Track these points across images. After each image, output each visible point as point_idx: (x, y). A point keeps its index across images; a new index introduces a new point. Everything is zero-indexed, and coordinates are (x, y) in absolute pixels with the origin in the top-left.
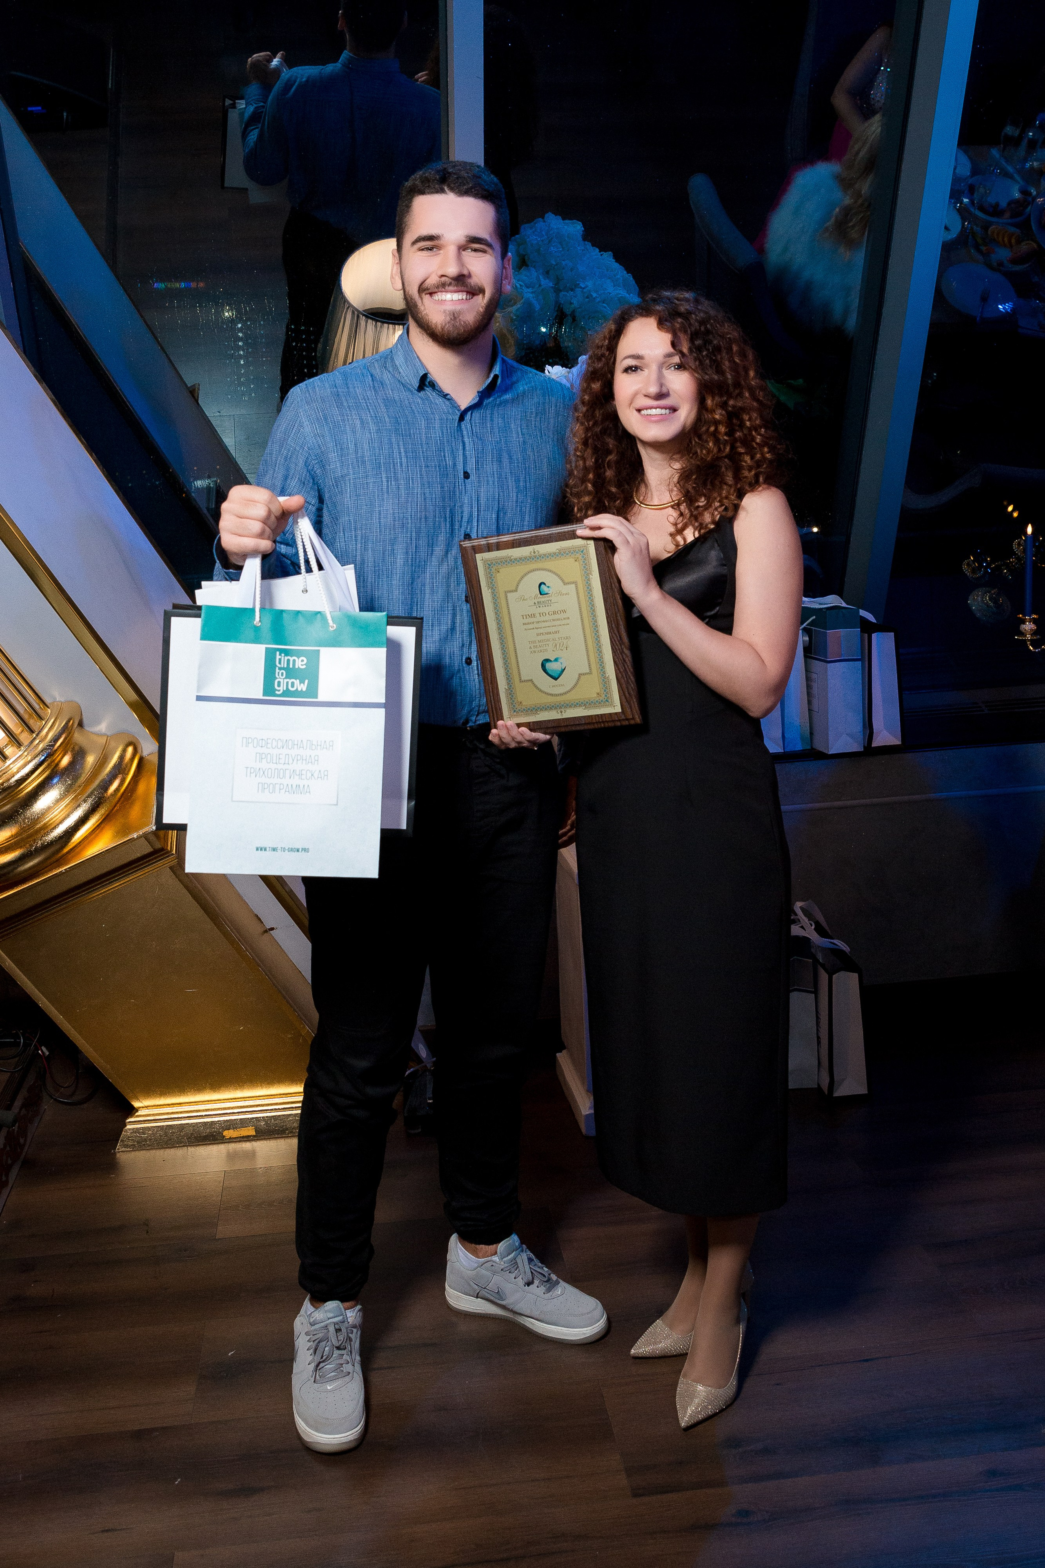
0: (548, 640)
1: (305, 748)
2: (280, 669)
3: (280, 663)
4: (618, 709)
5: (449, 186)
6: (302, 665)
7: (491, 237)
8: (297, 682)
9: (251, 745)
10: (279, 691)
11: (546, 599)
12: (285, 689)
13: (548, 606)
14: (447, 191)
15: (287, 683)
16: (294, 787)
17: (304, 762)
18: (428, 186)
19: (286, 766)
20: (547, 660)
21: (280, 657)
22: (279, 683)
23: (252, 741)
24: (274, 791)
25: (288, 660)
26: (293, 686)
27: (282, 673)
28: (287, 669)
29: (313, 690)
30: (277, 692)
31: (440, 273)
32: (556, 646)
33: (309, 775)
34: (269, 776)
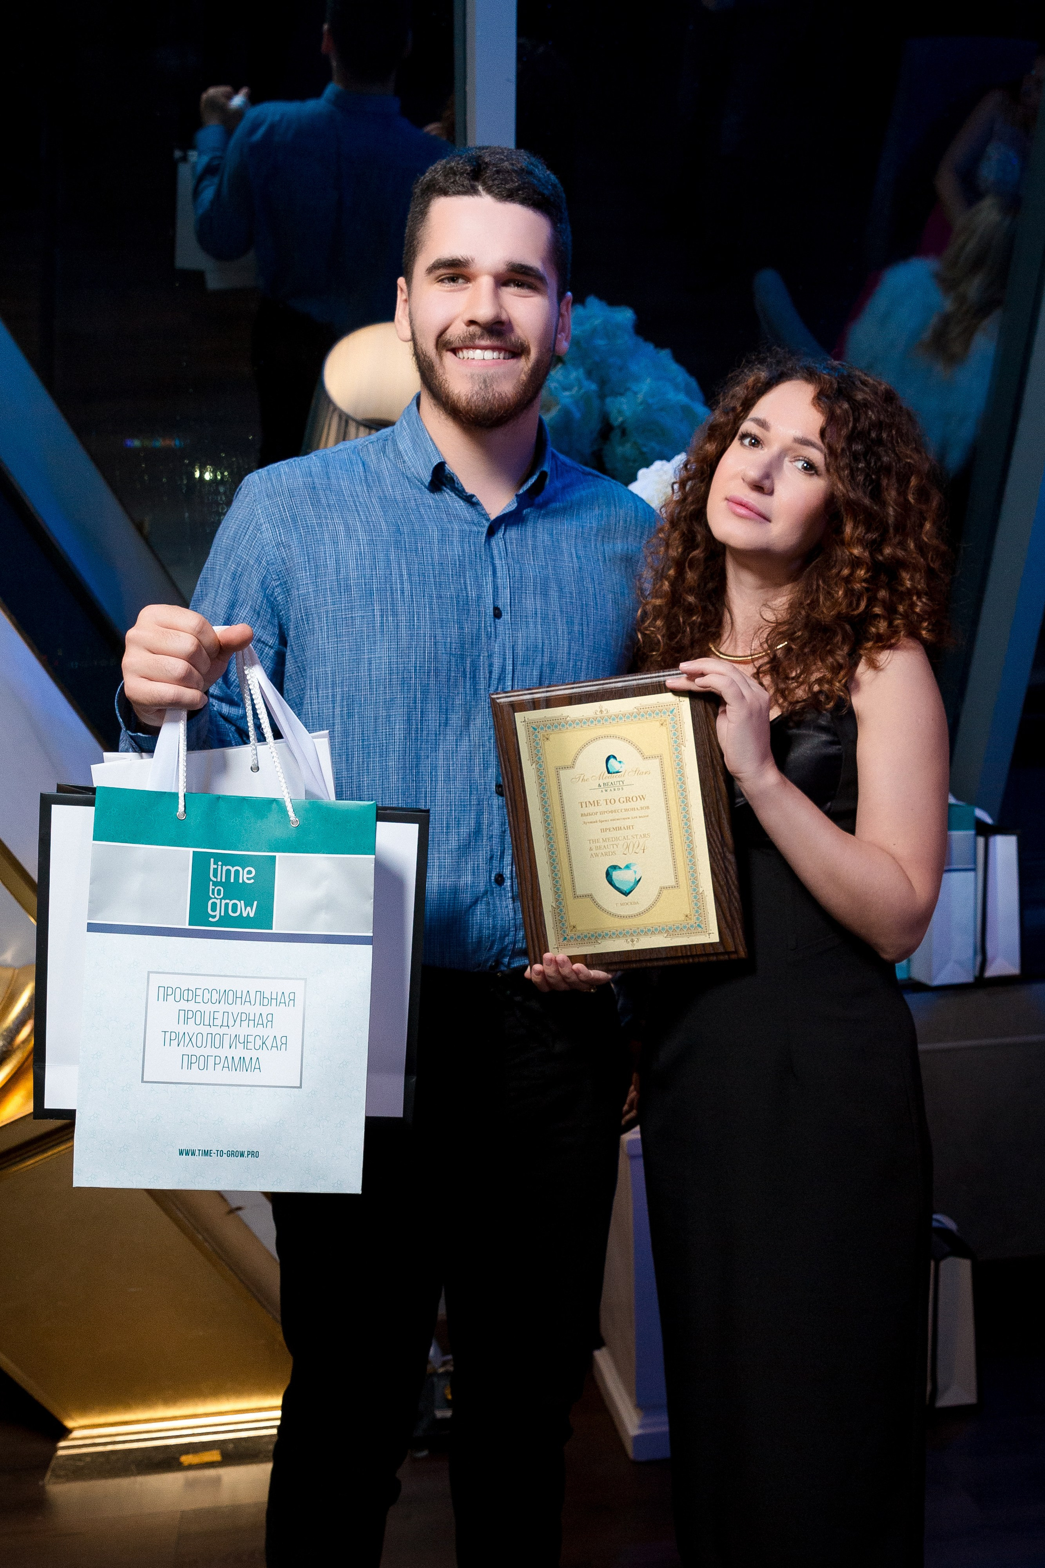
0: (617, 839)
1: (253, 1003)
2: (216, 884)
3: (215, 876)
4: (715, 938)
5: (484, 184)
6: (248, 879)
7: (544, 263)
8: (241, 904)
9: (171, 998)
10: (214, 917)
11: (615, 780)
12: (222, 914)
13: (619, 789)
14: (482, 192)
15: (227, 905)
16: (236, 1060)
17: (251, 1023)
18: (453, 182)
19: (224, 1030)
20: (615, 867)
21: (216, 866)
22: (214, 905)
23: (174, 992)
24: (206, 1066)
25: (228, 871)
26: (234, 910)
27: (219, 891)
28: (226, 884)
29: (265, 917)
30: (210, 919)
31: (468, 317)
32: (628, 847)
33: (259, 1042)
34: (199, 1044)
